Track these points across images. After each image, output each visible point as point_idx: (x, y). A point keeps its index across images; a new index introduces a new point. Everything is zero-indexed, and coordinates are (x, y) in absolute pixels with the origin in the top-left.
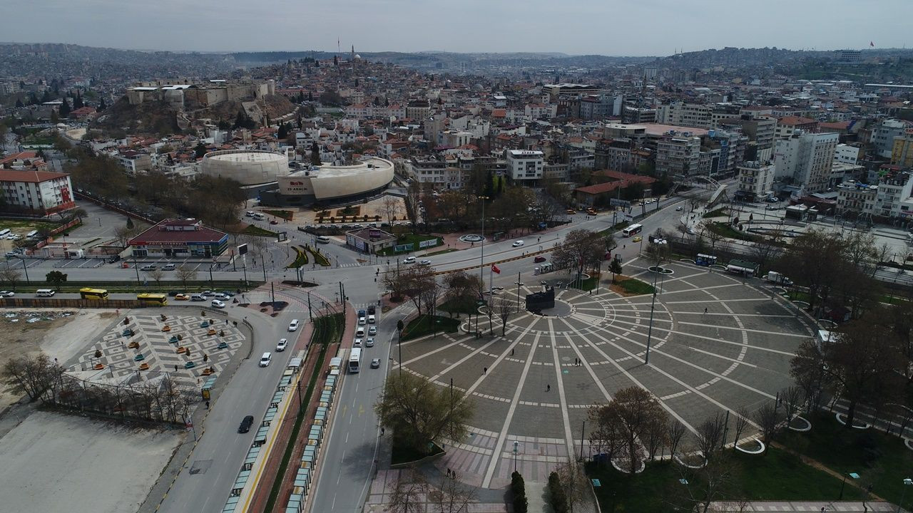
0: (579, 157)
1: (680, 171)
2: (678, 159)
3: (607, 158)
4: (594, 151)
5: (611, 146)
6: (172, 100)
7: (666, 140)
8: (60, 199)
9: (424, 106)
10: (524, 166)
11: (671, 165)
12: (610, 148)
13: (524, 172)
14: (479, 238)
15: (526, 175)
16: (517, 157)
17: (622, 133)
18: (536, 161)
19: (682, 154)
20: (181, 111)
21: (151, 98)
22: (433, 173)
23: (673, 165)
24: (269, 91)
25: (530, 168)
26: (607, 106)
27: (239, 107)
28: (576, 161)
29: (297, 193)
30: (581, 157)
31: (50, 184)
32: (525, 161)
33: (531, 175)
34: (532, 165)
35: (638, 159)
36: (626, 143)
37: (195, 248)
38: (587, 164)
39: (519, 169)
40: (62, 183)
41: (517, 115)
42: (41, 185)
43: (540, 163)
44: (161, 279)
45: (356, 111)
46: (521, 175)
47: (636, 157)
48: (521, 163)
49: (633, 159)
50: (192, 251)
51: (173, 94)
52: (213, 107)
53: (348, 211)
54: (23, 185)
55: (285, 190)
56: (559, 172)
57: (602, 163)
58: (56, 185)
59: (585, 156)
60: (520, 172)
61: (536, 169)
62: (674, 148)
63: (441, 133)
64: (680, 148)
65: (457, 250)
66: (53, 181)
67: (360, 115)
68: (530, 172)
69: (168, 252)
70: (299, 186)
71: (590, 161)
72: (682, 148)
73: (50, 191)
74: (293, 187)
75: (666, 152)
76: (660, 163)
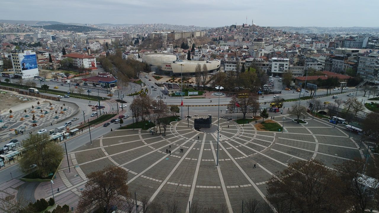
0: (312, 63)
1: (371, 74)
2: (371, 67)
3: (331, 65)
4: (324, 61)
5: (333, 59)
6: (163, 37)
7: (365, 55)
8: (91, 66)
9: (261, 41)
10: (278, 66)
11: (366, 70)
12: (333, 60)
13: (277, 69)
14: (222, 94)
15: (279, 71)
16: (275, 61)
17: (343, 52)
18: (285, 63)
19: (373, 64)
20: (165, 41)
21: (157, 36)
22: (232, 66)
23: (367, 70)
24: (201, 35)
25: (281, 67)
26: (359, 43)
27: (186, 40)
28: (310, 65)
29: (168, 70)
30: (313, 63)
31: (87, 60)
32: (278, 63)
33: (281, 71)
34: (283, 65)
35: (348, 66)
36: (342, 57)
37: (102, 84)
38: (317, 68)
39: (275, 67)
40: (92, 60)
41: (306, 46)
42: (83, 59)
43: (287, 65)
44: (81, 93)
45: (231, 43)
46: (276, 71)
47: (347, 65)
48: (276, 64)
49: (345, 66)
50: (101, 85)
51: (163, 35)
52: (176, 40)
53: (184, 79)
54: (79, 59)
55: (164, 68)
56: (298, 70)
57: (328, 68)
58: (90, 60)
59: (316, 63)
60: (275, 69)
61: (284, 68)
62: (370, 60)
63: (253, 51)
64: (373, 60)
65: (205, 98)
66: (89, 59)
67: (232, 45)
68: (281, 69)
69: (94, 84)
70: (169, 67)
71: (319, 66)
72: (374, 60)
73: (87, 62)
74: (167, 67)
75: (364, 62)
76: (360, 68)
